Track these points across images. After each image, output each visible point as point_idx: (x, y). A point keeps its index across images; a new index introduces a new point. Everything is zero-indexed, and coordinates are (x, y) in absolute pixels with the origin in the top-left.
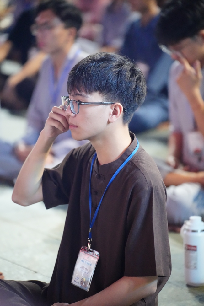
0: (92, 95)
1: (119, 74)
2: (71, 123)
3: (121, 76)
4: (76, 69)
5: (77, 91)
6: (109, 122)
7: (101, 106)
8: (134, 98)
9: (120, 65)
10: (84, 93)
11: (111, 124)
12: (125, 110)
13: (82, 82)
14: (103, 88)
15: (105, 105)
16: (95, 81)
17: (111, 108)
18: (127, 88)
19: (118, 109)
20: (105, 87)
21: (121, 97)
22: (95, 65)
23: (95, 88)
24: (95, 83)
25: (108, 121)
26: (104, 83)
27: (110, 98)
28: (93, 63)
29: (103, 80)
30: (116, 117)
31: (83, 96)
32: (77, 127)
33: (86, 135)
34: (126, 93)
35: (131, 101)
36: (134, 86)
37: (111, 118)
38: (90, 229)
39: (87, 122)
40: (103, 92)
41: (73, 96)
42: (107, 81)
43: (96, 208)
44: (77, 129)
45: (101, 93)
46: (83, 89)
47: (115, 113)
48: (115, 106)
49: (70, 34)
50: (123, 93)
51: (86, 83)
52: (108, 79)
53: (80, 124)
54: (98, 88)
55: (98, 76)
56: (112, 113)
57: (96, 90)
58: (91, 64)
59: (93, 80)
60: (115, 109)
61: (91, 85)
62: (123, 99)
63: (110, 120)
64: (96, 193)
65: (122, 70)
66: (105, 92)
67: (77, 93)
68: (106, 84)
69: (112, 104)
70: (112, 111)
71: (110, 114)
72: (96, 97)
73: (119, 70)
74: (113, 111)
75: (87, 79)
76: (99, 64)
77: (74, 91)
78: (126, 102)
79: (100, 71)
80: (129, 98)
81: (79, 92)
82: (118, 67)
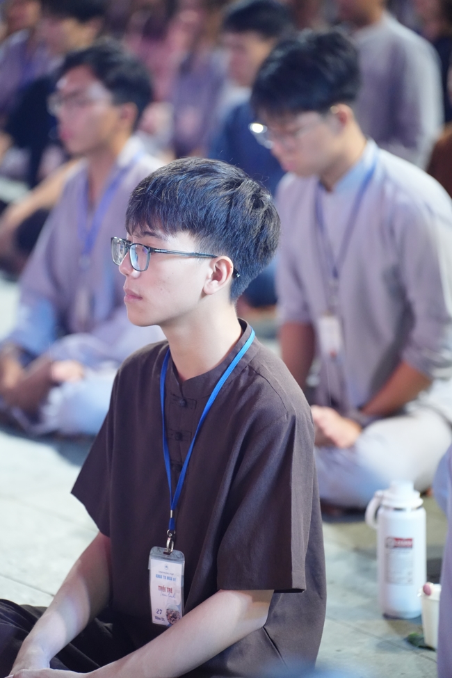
0: (175, 236)
1: (233, 200)
2: (128, 290)
3: (236, 205)
4: (148, 185)
5: (147, 226)
6: (204, 294)
7: (192, 261)
8: (256, 249)
9: (234, 184)
10: (159, 232)
11: (207, 298)
12: (237, 272)
13: (159, 211)
14: (199, 224)
15: (198, 259)
16: (184, 209)
17: (211, 266)
18: (245, 230)
19: (224, 269)
20: (203, 224)
21: (232, 246)
22: (185, 180)
23: (183, 223)
24: (185, 215)
25: (203, 291)
26: (201, 214)
27: (210, 247)
28: (182, 174)
29: (201, 209)
30: (218, 283)
31: (159, 237)
32: (140, 298)
33: (158, 315)
34: (242, 238)
35: (249, 255)
36: (258, 227)
37: (208, 286)
38: (172, 511)
39: (161, 289)
40: (198, 232)
41: (138, 236)
42: (208, 212)
43: (180, 468)
44: (139, 303)
45: (195, 233)
46: (158, 224)
47: (217, 276)
48: (219, 263)
49: (123, 117)
50: (237, 237)
51: (167, 214)
52: (210, 208)
53: (149, 293)
54: (189, 222)
55: (192, 201)
56: (210, 276)
57: (184, 228)
58: (179, 178)
59: (181, 207)
60: (217, 269)
61: (176, 217)
62: (236, 249)
63: (207, 290)
64: (180, 436)
65: (237, 193)
66: (201, 232)
67: (146, 230)
68: (205, 218)
69: (213, 257)
70: (210, 272)
71: (207, 278)
72: (182, 242)
73: (232, 192)
74: (214, 273)
75: (169, 205)
76: (195, 177)
77: (141, 227)
78: (240, 257)
79: (195, 191)
80: (247, 249)
81: (150, 230)
82: (230, 188)
